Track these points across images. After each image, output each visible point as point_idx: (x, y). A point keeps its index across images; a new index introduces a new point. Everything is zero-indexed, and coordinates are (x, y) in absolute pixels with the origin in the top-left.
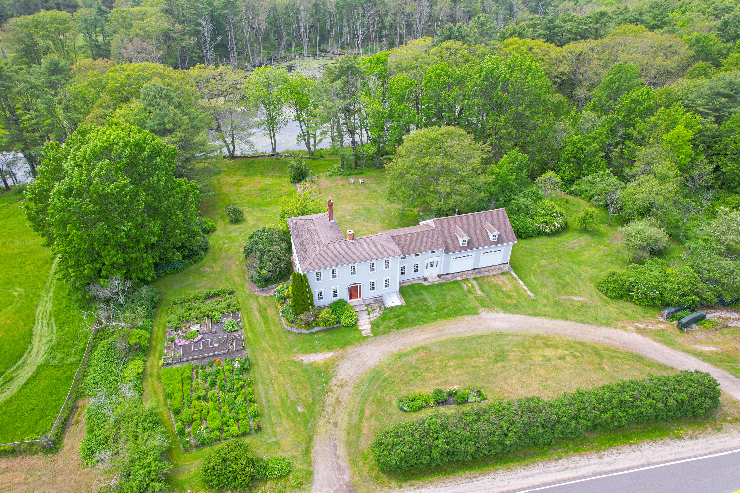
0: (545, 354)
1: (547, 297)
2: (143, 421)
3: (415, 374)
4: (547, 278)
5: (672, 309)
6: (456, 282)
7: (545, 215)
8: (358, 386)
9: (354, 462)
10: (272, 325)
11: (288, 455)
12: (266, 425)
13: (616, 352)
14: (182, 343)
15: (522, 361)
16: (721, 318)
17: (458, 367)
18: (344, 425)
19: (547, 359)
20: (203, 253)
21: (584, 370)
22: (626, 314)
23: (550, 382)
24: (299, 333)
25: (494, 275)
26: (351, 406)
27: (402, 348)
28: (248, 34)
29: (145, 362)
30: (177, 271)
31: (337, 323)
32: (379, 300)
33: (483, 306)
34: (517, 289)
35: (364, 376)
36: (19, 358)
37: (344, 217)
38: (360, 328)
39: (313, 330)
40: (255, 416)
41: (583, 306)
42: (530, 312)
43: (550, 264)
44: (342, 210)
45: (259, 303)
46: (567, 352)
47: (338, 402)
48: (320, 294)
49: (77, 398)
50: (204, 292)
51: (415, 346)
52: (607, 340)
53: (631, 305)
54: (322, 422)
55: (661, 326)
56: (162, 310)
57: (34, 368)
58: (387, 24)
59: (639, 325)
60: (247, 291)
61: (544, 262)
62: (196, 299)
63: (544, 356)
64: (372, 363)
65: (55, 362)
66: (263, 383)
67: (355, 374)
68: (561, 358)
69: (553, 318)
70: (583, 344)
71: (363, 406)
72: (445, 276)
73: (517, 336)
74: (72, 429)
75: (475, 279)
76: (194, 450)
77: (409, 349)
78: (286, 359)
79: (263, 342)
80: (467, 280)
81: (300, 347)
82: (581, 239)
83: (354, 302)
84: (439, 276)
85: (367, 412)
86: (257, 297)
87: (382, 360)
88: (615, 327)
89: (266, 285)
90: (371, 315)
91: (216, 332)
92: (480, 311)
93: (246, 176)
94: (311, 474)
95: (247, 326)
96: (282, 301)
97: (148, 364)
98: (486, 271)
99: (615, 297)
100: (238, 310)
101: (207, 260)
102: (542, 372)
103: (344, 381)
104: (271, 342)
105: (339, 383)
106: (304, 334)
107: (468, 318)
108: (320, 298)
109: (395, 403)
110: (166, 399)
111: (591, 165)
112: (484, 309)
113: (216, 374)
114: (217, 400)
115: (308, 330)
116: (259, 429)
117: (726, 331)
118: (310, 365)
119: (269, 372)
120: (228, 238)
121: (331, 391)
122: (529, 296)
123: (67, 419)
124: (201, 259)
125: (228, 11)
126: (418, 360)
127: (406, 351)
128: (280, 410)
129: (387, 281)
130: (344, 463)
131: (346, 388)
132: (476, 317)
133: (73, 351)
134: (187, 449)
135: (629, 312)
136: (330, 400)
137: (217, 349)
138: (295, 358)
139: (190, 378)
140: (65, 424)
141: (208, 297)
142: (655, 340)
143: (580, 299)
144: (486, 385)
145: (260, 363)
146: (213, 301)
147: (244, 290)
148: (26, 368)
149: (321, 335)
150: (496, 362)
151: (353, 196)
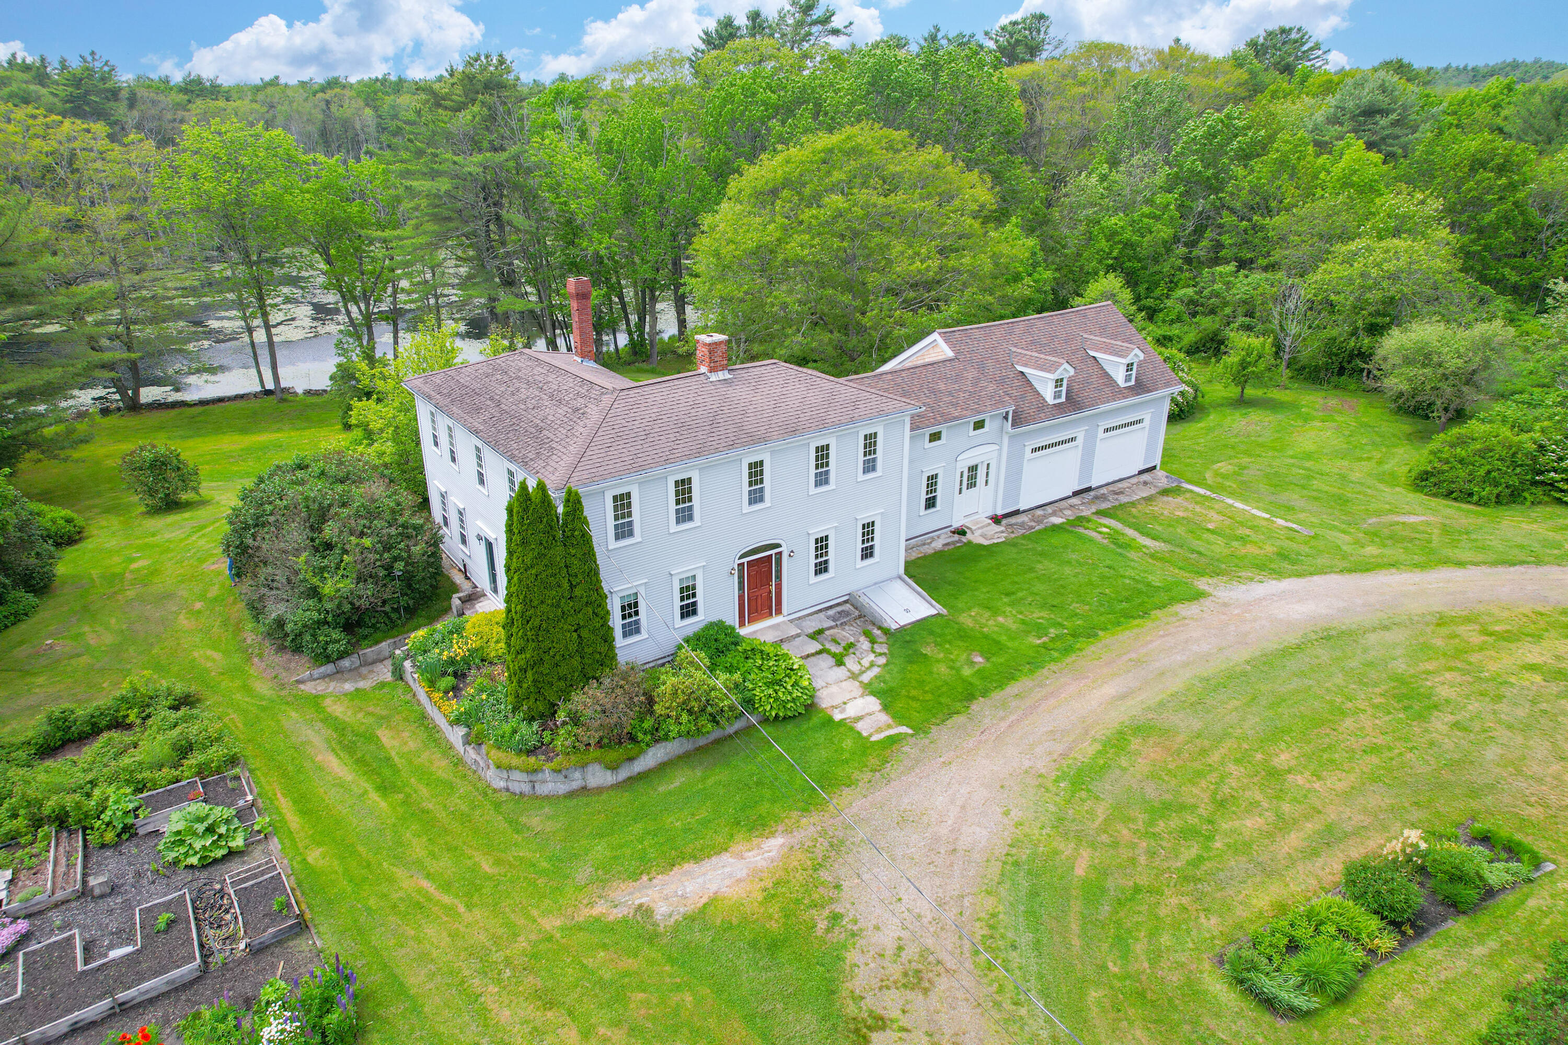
1: (1334, 528)
6: (1059, 528)
8: (989, 957)
10: (424, 791)
17: (1316, 763)
24: (571, 795)
25: (1147, 499)
27: (1059, 748)
32: (858, 611)
34: (1243, 520)
35: (990, 903)
38: (838, 717)
39: (641, 765)
41: (1447, 530)
42: (1342, 564)
43: (1242, 467)
45: (329, 720)
48: (630, 609)
50: (38, 726)
60: (264, 688)
64: (981, 836)
67: (941, 904)
73: (1385, 628)
75: (1103, 514)
77: (1089, 747)
78: (551, 924)
79: (399, 873)
80: (1083, 519)
81: (600, 850)
82: (1253, 417)
83: (760, 631)
84: (996, 519)
86: (316, 701)
87: (1016, 814)
89: (352, 647)
90: (851, 666)
91: (113, 889)
92: (1203, 587)
95: (294, 821)
96: (449, 681)
98: (1119, 493)
100: (233, 761)
103: (911, 951)
104: (445, 864)
105: (895, 971)
106: (600, 790)
107: (1188, 611)
108: (632, 629)
112: (1210, 581)
115: (613, 767)
118: (697, 918)
119: (483, 1014)
120: (144, 547)
121: (879, 1022)
122: (1290, 529)
126: (1155, 777)
127: (1081, 757)
129: (868, 531)
131: (943, 983)
132: (1208, 603)
137: (128, 970)
138: (599, 909)
141: (60, 742)
145: (415, 980)
147: (246, 688)
149: (679, 779)
150: (1417, 716)
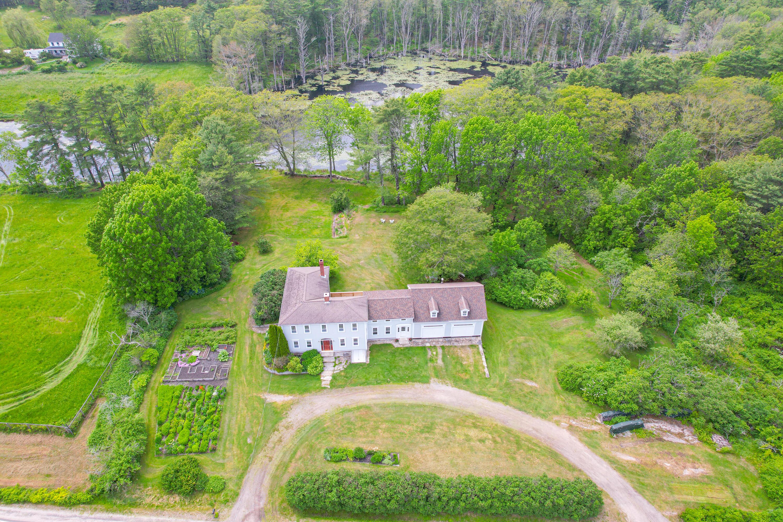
0: (469, 434)
1: (501, 377)
2: (130, 429)
3: (349, 430)
4: (515, 356)
5: (611, 413)
6: (424, 348)
7: (541, 290)
8: (300, 430)
9: (272, 493)
10: (255, 362)
11: (226, 476)
12: (220, 448)
13: (536, 445)
14: (182, 365)
15: (444, 436)
16: (660, 429)
17: (388, 430)
18: (276, 461)
19: (468, 439)
20: (224, 283)
21: (497, 456)
22: (568, 408)
23: (460, 461)
24: (271, 374)
25: (462, 347)
26: (288, 447)
27: (349, 403)
28: (346, 32)
29: (151, 376)
30: (199, 296)
31: (303, 371)
32: (348, 355)
33: (437, 377)
34: (476, 365)
35: (308, 423)
36: (68, 355)
37: (359, 260)
38: (322, 378)
39: (284, 373)
40: (215, 439)
41: (533, 392)
42: (477, 390)
43: (526, 341)
44: (361, 252)
45: (252, 339)
46: (490, 436)
47: (280, 441)
48: (296, 343)
49: (97, 397)
50: (212, 320)
51: (360, 404)
52: (534, 432)
53: (579, 400)
54: (261, 455)
55: (595, 428)
56: (177, 331)
57: (76, 366)
58: (495, 27)
59: (574, 423)
60: (247, 326)
61: (521, 339)
62: (204, 327)
63: (466, 435)
64: (319, 412)
65: (90, 364)
66: (230, 412)
67: (302, 419)
68: (482, 441)
69: (496, 399)
70: (509, 431)
71: (298, 448)
72: (417, 341)
73: (452, 411)
74: (88, 421)
75: (443, 347)
76: (163, 457)
77: (354, 406)
78: (255, 394)
79: (243, 376)
80: (435, 347)
81: (269, 386)
82: (573, 318)
83: (326, 353)
84: (410, 339)
85: (299, 454)
86: (253, 332)
88: (549, 420)
89: (262, 324)
90: (336, 368)
91: (210, 360)
92: (432, 380)
93: (297, 198)
94: (237, 495)
95: (236, 358)
96: (269, 342)
97: (153, 379)
98: (456, 341)
99: (567, 389)
100: (234, 343)
101: (225, 291)
102: (457, 450)
103: (291, 424)
104: (248, 377)
105: (286, 425)
106: (275, 375)
107: (418, 385)
108: (296, 346)
109: (322, 451)
110: (156, 412)
111: (619, 237)
112: (436, 379)
113: (199, 397)
114: (192, 421)
115: (279, 372)
116: (214, 450)
117: (657, 443)
118: (271, 404)
119: (238, 403)
120: (251, 270)
121: (278, 430)
122: (484, 373)
123: (87, 412)
124: (221, 288)
125: (328, 9)
126: (357, 417)
127: (350, 407)
128: (235, 438)
129: (356, 340)
130: (265, 493)
131: (290, 430)
132: (425, 385)
133: (105, 356)
134: (159, 455)
135: (573, 406)
136: (275, 437)
137: (206, 375)
138: (262, 395)
139: (179, 397)
140: (84, 417)
141: (214, 327)
142: (580, 440)
143: (534, 384)
144: (403, 451)
145: (235, 394)
146: (217, 330)
147: (244, 325)
148: (71, 365)
149: (289, 378)
150: (422, 432)
151: (378, 237)
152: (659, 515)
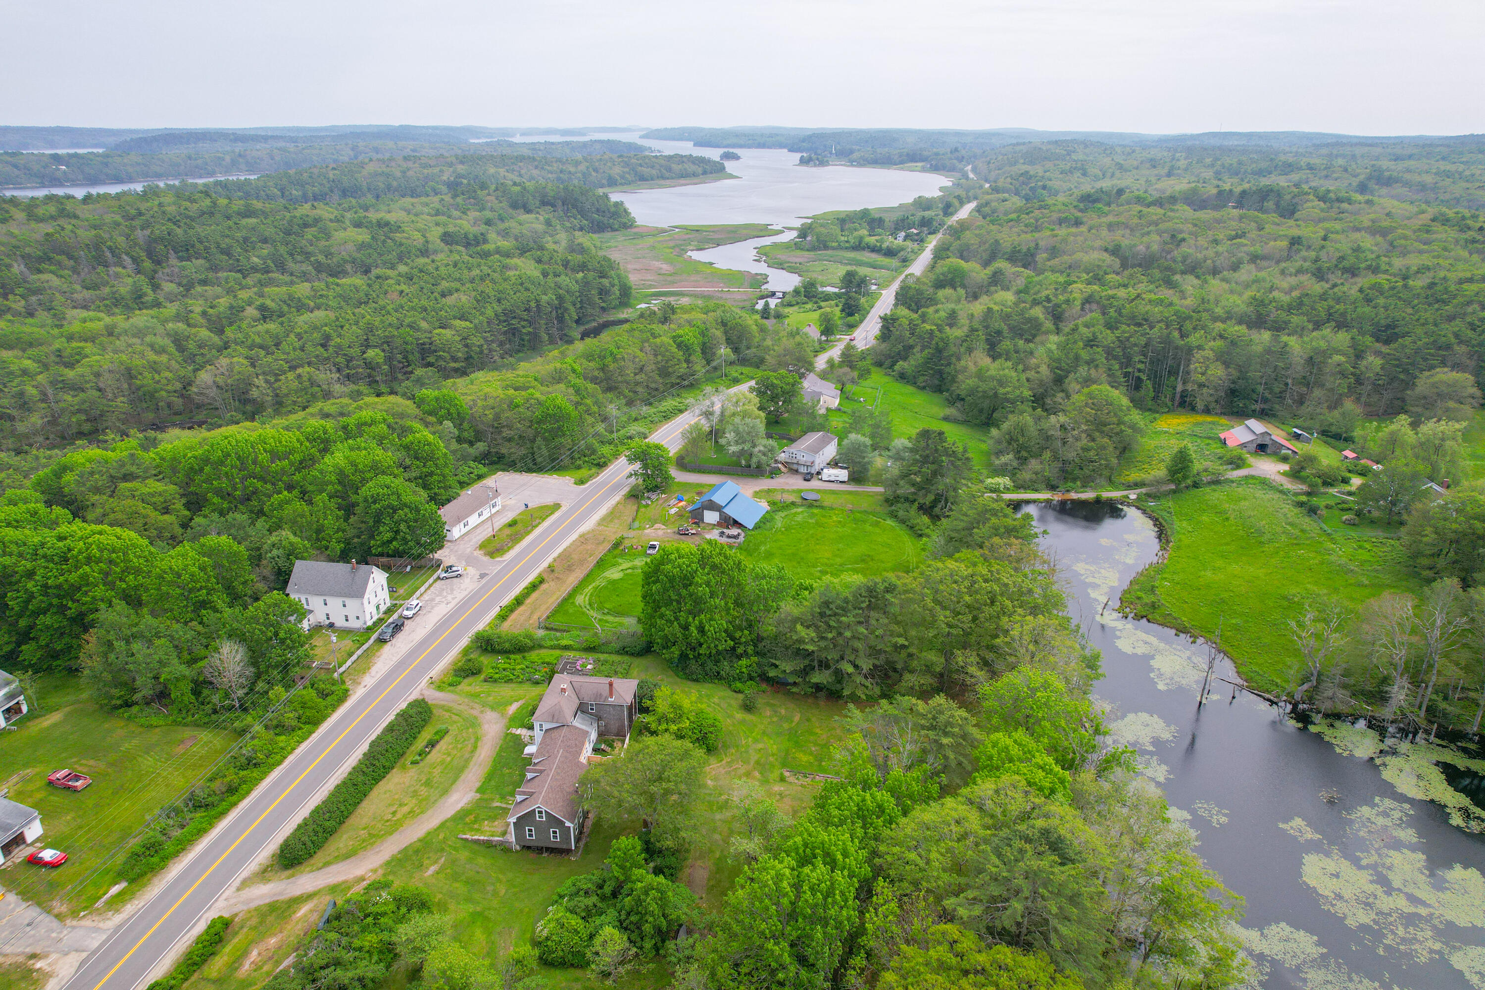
15: (415, 792)
21: (375, 819)
33: (480, 800)
41: (420, 868)
42: (448, 824)
46: (394, 820)
51: (480, 748)
52: (377, 851)
63: (406, 805)
64: (486, 726)
69: (430, 834)
77: (480, 745)
107: (478, 785)
112: (477, 798)
122: (464, 835)
132: (475, 790)
143: (430, 873)
152: (245, 908)
